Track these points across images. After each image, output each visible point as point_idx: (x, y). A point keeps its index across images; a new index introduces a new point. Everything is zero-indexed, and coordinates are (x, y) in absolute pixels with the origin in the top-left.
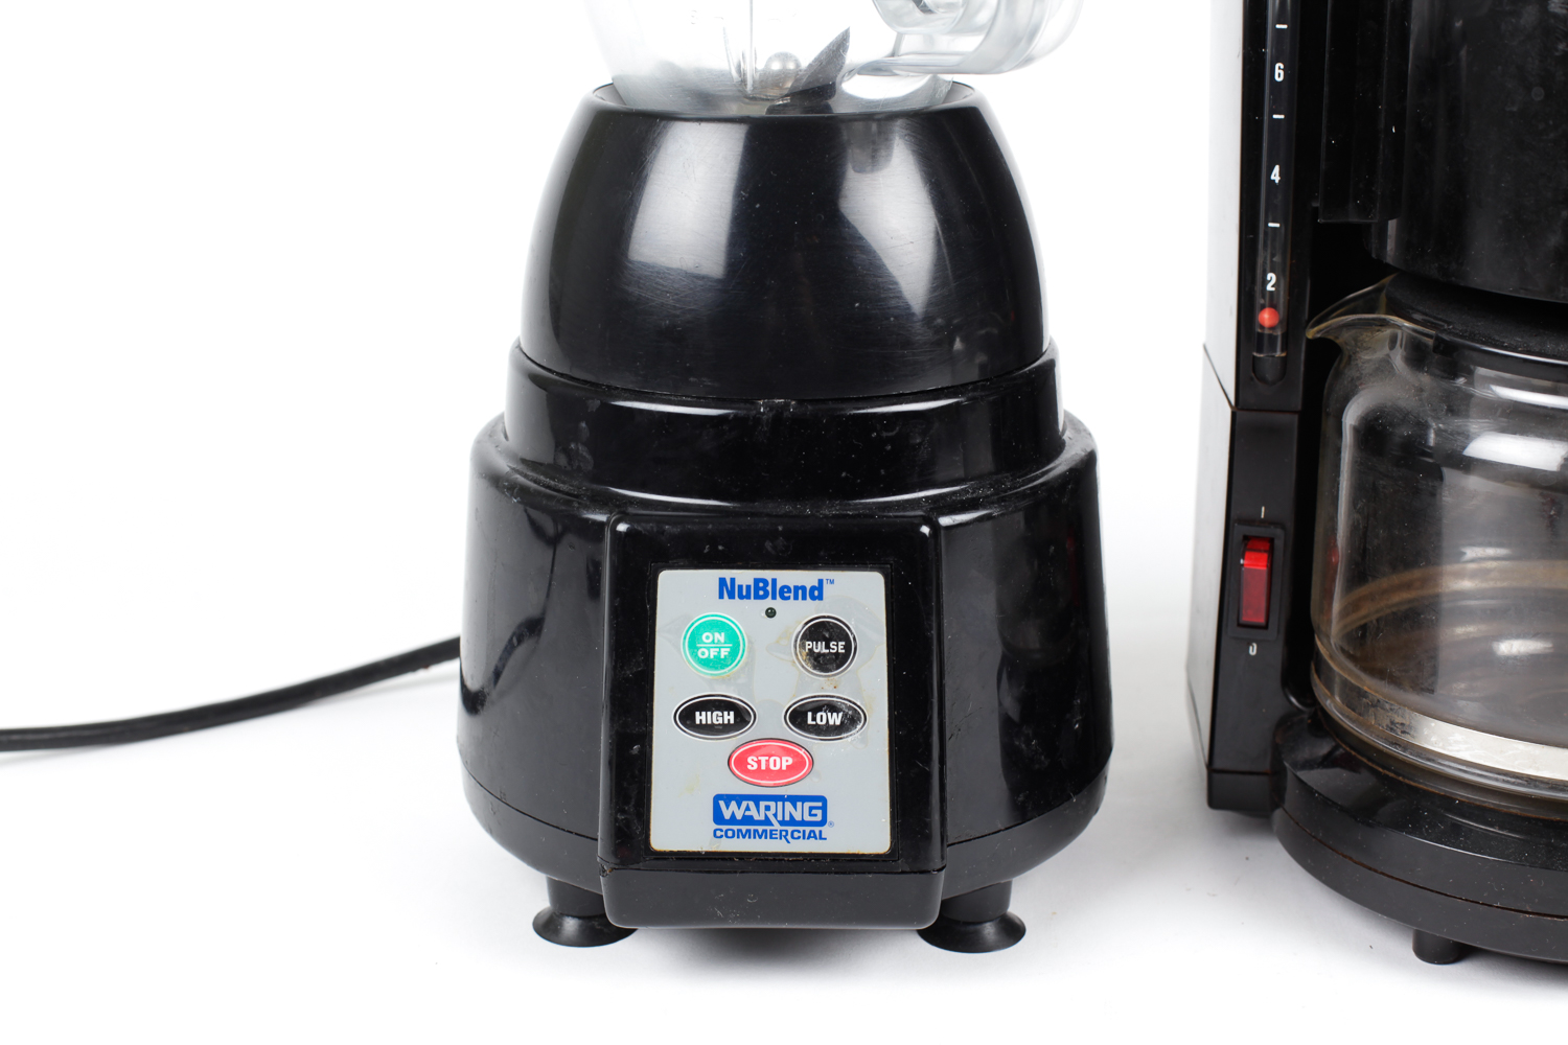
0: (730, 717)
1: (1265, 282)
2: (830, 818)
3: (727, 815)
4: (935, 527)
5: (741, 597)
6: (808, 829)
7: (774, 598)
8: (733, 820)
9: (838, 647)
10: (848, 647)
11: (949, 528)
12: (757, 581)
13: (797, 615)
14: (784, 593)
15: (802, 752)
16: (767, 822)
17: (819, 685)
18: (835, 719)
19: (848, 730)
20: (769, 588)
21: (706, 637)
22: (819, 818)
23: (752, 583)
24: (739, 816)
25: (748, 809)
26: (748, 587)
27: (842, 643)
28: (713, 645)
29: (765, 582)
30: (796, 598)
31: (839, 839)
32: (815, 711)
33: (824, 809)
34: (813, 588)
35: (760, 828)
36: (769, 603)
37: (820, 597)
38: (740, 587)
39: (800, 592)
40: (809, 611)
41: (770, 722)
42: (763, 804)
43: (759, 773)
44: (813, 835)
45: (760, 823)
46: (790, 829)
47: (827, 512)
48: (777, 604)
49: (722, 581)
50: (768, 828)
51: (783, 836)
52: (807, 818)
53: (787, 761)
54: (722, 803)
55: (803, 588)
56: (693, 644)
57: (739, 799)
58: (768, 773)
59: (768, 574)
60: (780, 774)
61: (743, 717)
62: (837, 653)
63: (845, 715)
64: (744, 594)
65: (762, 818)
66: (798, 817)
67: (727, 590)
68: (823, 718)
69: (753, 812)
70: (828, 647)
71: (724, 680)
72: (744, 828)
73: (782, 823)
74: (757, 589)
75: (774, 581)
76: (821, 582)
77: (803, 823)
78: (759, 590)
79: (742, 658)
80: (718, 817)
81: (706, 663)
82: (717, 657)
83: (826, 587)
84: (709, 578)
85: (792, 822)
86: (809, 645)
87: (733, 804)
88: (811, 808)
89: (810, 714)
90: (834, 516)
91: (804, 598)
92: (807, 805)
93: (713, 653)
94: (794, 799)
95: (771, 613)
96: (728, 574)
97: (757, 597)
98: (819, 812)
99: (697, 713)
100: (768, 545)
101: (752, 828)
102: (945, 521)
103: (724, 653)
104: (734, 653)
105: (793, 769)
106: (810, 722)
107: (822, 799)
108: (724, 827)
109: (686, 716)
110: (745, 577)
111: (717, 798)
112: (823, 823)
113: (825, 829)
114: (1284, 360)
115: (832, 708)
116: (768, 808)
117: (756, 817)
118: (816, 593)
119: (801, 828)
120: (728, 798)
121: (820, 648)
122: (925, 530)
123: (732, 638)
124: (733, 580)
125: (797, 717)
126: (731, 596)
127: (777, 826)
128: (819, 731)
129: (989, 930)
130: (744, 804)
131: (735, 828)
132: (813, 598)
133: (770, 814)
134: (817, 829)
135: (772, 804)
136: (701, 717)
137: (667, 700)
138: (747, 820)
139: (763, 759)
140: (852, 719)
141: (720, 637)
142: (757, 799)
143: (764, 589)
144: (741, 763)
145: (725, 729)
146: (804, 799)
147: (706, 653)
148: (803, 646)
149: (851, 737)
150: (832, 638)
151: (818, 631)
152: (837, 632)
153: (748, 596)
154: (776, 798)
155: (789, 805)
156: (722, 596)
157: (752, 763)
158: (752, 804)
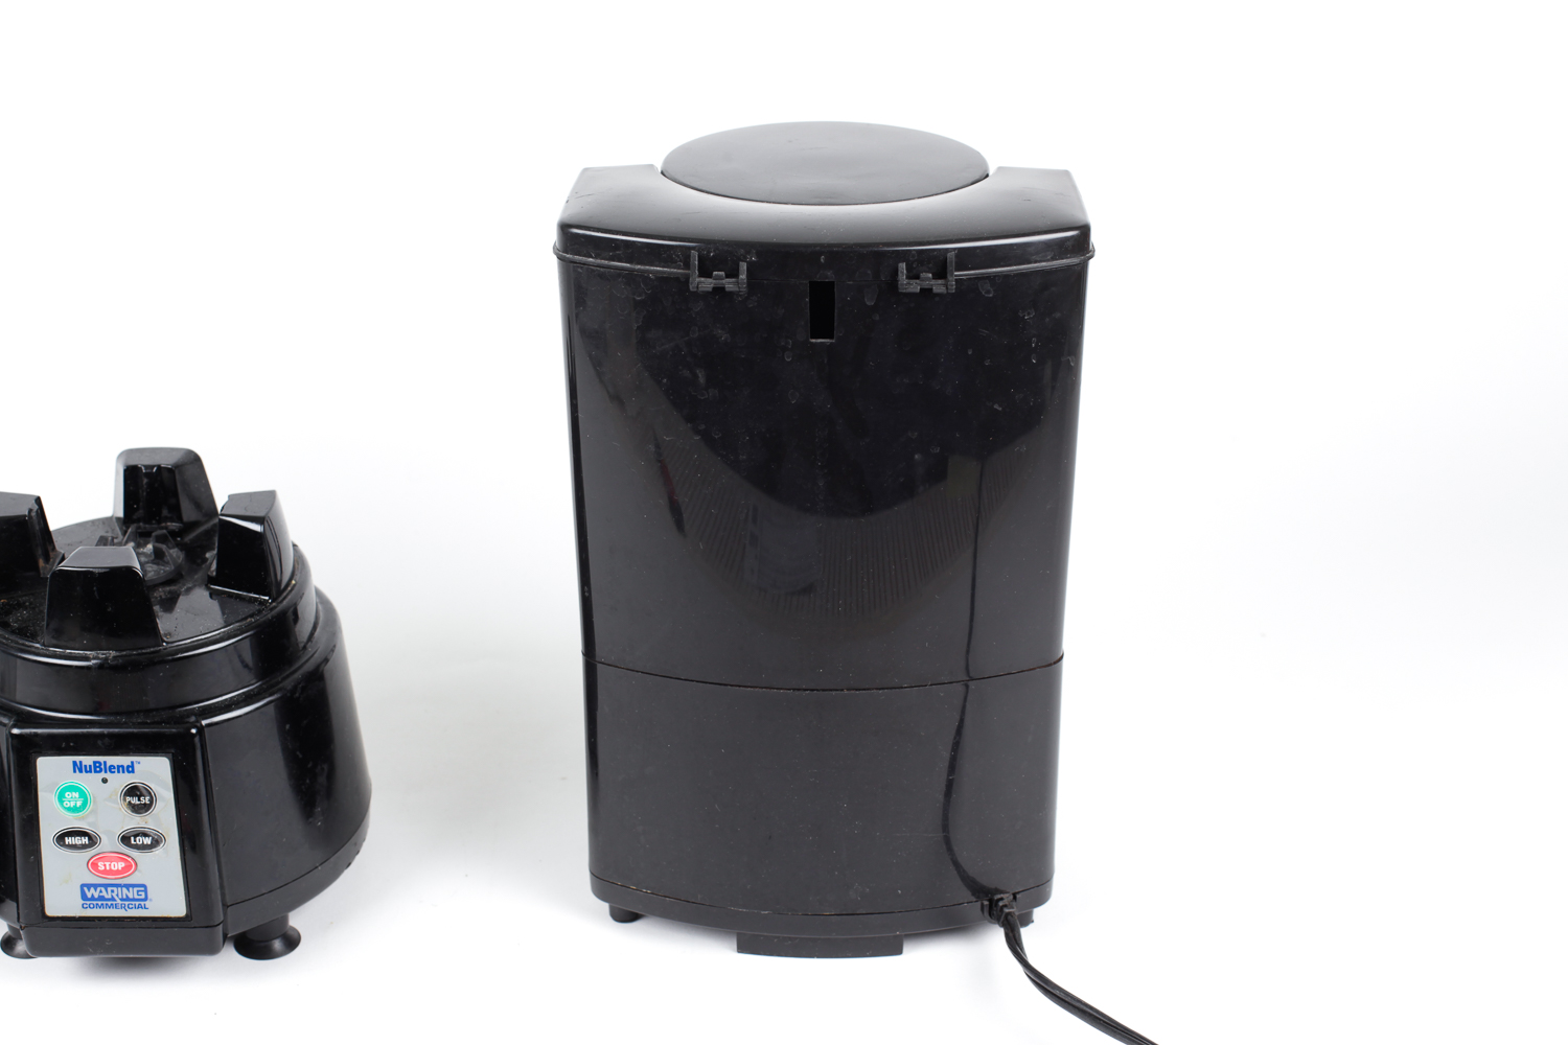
0: (85, 840)
2: (149, 897)
3: (89, 896)
4: (201, 730)
5: (86, 772)
6: (137, 903)
7: (106, 772)
8: (93, 898)
9: (146, 800)
11: (209, 725)
12: (95, 763)
13: (121, 781)
14: (111, 769)
15: (129, 859)
16: (113, 899)
17: (135, 822)
18: (148, 841)
19: (155, 847)
20: (103, 767)
21: (68, 795)
22: (143, 897)
23: (92, 764)
24: (96, 896)
25: (101, 891)
26: (90, 766)
27: (147, 798)
28: (73, 799)
29: (100, 763)
30: (119, 772)
31: (156, 909)
32: (135, 836)
33: (146, 891)
34: (128, 767)
35: (109, 903)
36: (103, 775)
37: (133, 771)
38: (85, 766)
39: (120, 768)
40: (128, 780)
41: (109, 843)
42: (109, 889)
43: (105, 872)
44: (140, 907)
45: (108, 900)
46: (127, 903)
47: (135, 720)
48: (108, 775)
49: (75, 763)
50: (114, 903)
51: (124, 907)
52: (136, 897)
53: (121, 865)
54: (86, 889)
55: (123, 766)
56: (61, 798)
57: (96, 886)
58: (111, 872)
59: (101, 759)
60: (118, 872)
61: (93, 840)
62: (145, 804)
63: (153, 838)
64: (88, 770)
65: (110, 897)
66: (131, 896)
67: (77, 767)
68: (140, 840)
69: (104, 894)
70: (139, 800)
71: (82, 819)
72: (100, 903)
73: (122, 900)
74: (95, 767)
75: (105, 762)
76: (132, 763)
77: (134, 900)
78: (97, 768)
79: (89, 807)
80: (84, 897)
81: (69, 809)
82: (75, 806)
83: (136, 765)
84: (66, 761)
85: (128, 899)
86: (128, 799)
87: (92, 889)
88: (138, 891)
89: (132, 839)
90: (139, 724)
91: (124, 772)
92: (136, 889)
93: (72, 804)
94: (128, 886)
95: (105, 781)
96: (78, 759)
97: (96, 772)
98: (143, 893)
99: (66, 838)
100: (99, 742)
101: (105, 903)
102: (204, 722)
103: (79, 804)
104: (85, 803)
105: (127, 868)
106: (133, 842)
107: (144, 886)
108: (88, 902)
109: (61, 838)
110: (88, 760)
111: (83, 886)
112: (146, 899)
113: (147, 903)
115: (145, 835)
116: (113, 891)
117: (106, 897)
118: (131, 769)
119: (133, 903)
120: (89, 886)
121: (135, 801)
122: (194, 731)
123: (83, 795)
124: (81, 762)
125: (125, 839)
126: (81, 771)
127: (119, 901)
128: (137, 847)
129: (277, 944)
130: (99, 889)
131: (95, 903)
132: (129, 772)
133: (114, 895)
134: (142, 903)
135: (115, 889)
136: (68, 840)
137: (48, 831)
138: (101, 898)
139: (107, 864)
140: (156, 843)
141: (76, 795)
142: (106, 886)
143: (99, 767)
144: (95, 865)
145: (84, 847)
146: (134, 886)
147: (67, 804)
148: (125, 800)
149: (158, 851)
150: (142, 795)
151: (133, 791)
152: (144, 792)
153: (90, 772)
154: (117, 886)
155: (124, 889)
156: (75, 771)
157: (101, 866)
158: (103, 889)
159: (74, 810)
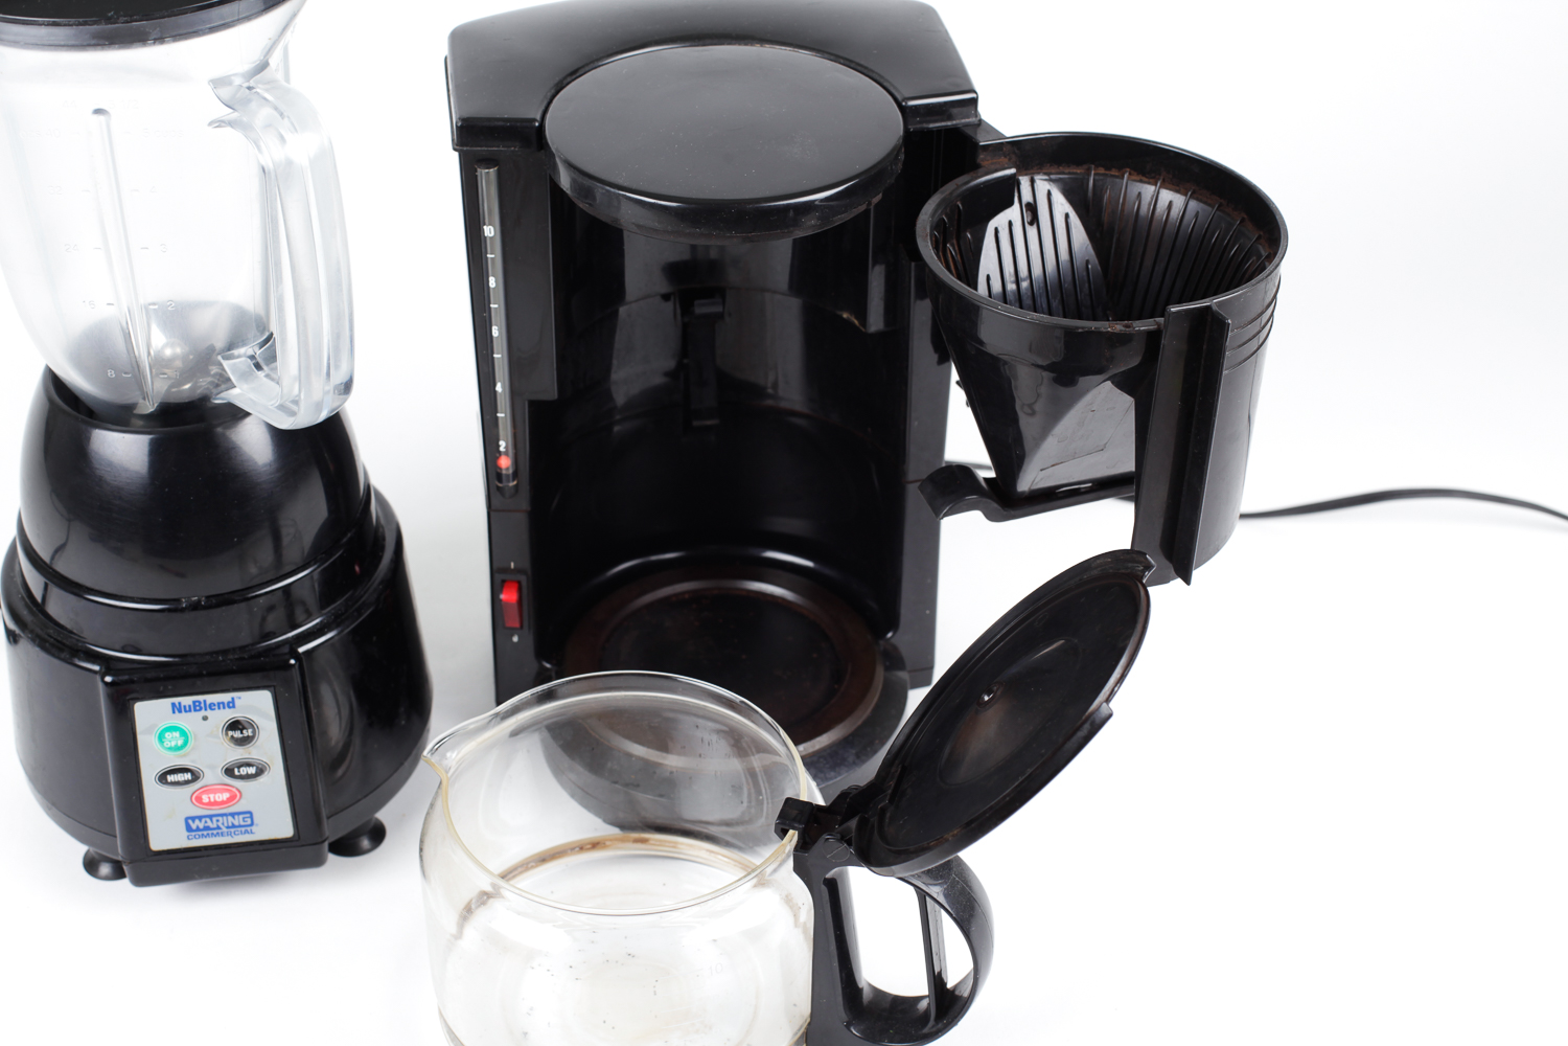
0: (188, 776)
1: (499, 446)
2: (255, 821)
3: (194, 826)
4: (297, 657)
5: (186, 711)
6: (243, 829)
7: (206, 710)
8: (198, 829)
9: (248, 732)
10: (254, 732)
11: (308, 653)
12: (194, 702)
13: (222, 717)
14: (211, 706)
15: (234, 790)
17: (238, 754)
18: (252, 770)
19: (259, 775)
20: (202, 705)
21: (168, 735)
23: (191, 703)
24: (201, 826)
25: (206, 822)
26: (190, 706)
27: (250, 731)
28: (173, 739)
29: (200, 702)
30: (219, 708)
31: (261, 833)
32: (239, 767)
33: (252, 817)
34: (229, 703)
35: (215, 832)
36: (203, 713)
37: (234, 707)
38: (185, 707)
39: (221, 705)
40: (229, 715)
41: (213, 776)
43: (210, 804)
44: (246, 832)
45: (214, 829)
46: (233, 830)
48: (209, 713)
49: (173, 705)
50: (220, 831)
51: (229, 834)
52: (242, 823)
53: (225, 796)
54: (190, 822)
55: (223, 703)
56: (161, 738)
57: (200, 818)
58: (216, 803)
59: (200, 698)
60: (223, 803)
61: (196, 777)
62: (248, 736)
63: (257, 768)
64: (188, 710)
65: (215, 826)
66: (236, 823)
67: (177, 709)
68: (244, 771)
69: (209, 824)
70: (242, 733)
71: (182, 757)
72: (205, 833)
73: (228, 827)
74: (195, 706)
75: (205, 701)
76: (233, 699)
77: (240, 826)
78: (196, 707)
79: (190, 744)
80: (189, 829)
81: (170, 749)
82: (176, 745)
83: (237, 702)
84: (166, 703)
85: (234, 826)
86: (230, 733)
87: (197, 821)
88: (244, 818)
89: (236, 770)
90: (237, 659)
91: (224, 708)
92: (241, 817)
93: (173, 744)
94: (233, 815)
95: (205, 718)
96: (176, 700)
97: (195, 710)
98: (249, 820)
99: (168, 777)
101: (210, 832)
102: (302, 651)
103: (180, 743)
104: (186, 743)
105: (232, 798)
106: (236, 773)
107: (250, 813)
108: (193, 834)
109: (163, 778)
110: (187, 701)
111: (187, 819)
112: (252, 824)
113: (254, 828)
114: (516, 486)
115: (249, 765)
116: (218, 821)
117: (211, 826)
118: (231, 705)
119: (239, 829)
120: (193, 819)
121: (237, 734)
122: (292, 662)
123: (183, 733)
124: (180, 703)
125: (229, 772)
126: (180, 711)
127: (224, 829)
128: (241, 777)
130: (203, 820)
131: (200, 833)
132: (229, 707)
133: (220, 824)
134: (249, 829)
135: (220, 818)
136: (170, 778)
137: (149, 769)
138: (207, 828)
139: (212, 796)
140: (260, 772)
141: (177, 734)
142: (211, 817)
143: (199, 706)
144: (199, 799)
145: (187, 782)
146: (239, 814)
147: (168, 744)
148: (227, 734)
149: (262, 779)
150: (244, 728)
151: (235, 725)
152: (246, 725)
153: (190, 711)
154: (222, 815)
155: (230, 818)
156: (174, 712)
157: (205, 799)
158: (208, 820)
159: (177, 748)
